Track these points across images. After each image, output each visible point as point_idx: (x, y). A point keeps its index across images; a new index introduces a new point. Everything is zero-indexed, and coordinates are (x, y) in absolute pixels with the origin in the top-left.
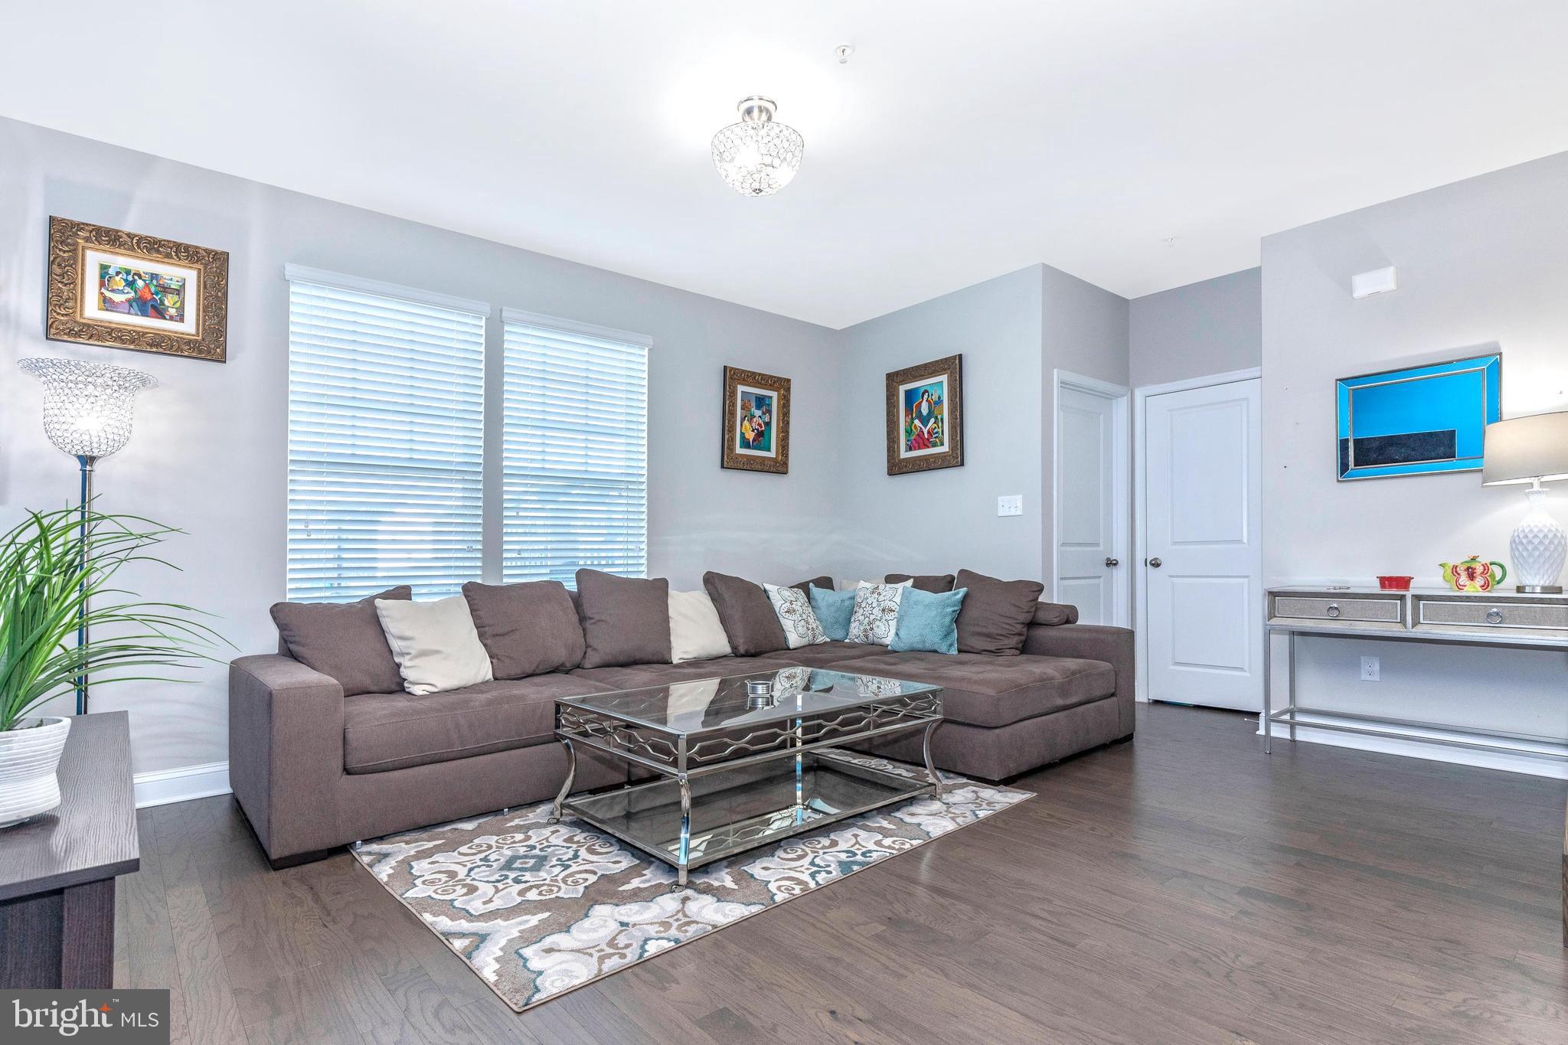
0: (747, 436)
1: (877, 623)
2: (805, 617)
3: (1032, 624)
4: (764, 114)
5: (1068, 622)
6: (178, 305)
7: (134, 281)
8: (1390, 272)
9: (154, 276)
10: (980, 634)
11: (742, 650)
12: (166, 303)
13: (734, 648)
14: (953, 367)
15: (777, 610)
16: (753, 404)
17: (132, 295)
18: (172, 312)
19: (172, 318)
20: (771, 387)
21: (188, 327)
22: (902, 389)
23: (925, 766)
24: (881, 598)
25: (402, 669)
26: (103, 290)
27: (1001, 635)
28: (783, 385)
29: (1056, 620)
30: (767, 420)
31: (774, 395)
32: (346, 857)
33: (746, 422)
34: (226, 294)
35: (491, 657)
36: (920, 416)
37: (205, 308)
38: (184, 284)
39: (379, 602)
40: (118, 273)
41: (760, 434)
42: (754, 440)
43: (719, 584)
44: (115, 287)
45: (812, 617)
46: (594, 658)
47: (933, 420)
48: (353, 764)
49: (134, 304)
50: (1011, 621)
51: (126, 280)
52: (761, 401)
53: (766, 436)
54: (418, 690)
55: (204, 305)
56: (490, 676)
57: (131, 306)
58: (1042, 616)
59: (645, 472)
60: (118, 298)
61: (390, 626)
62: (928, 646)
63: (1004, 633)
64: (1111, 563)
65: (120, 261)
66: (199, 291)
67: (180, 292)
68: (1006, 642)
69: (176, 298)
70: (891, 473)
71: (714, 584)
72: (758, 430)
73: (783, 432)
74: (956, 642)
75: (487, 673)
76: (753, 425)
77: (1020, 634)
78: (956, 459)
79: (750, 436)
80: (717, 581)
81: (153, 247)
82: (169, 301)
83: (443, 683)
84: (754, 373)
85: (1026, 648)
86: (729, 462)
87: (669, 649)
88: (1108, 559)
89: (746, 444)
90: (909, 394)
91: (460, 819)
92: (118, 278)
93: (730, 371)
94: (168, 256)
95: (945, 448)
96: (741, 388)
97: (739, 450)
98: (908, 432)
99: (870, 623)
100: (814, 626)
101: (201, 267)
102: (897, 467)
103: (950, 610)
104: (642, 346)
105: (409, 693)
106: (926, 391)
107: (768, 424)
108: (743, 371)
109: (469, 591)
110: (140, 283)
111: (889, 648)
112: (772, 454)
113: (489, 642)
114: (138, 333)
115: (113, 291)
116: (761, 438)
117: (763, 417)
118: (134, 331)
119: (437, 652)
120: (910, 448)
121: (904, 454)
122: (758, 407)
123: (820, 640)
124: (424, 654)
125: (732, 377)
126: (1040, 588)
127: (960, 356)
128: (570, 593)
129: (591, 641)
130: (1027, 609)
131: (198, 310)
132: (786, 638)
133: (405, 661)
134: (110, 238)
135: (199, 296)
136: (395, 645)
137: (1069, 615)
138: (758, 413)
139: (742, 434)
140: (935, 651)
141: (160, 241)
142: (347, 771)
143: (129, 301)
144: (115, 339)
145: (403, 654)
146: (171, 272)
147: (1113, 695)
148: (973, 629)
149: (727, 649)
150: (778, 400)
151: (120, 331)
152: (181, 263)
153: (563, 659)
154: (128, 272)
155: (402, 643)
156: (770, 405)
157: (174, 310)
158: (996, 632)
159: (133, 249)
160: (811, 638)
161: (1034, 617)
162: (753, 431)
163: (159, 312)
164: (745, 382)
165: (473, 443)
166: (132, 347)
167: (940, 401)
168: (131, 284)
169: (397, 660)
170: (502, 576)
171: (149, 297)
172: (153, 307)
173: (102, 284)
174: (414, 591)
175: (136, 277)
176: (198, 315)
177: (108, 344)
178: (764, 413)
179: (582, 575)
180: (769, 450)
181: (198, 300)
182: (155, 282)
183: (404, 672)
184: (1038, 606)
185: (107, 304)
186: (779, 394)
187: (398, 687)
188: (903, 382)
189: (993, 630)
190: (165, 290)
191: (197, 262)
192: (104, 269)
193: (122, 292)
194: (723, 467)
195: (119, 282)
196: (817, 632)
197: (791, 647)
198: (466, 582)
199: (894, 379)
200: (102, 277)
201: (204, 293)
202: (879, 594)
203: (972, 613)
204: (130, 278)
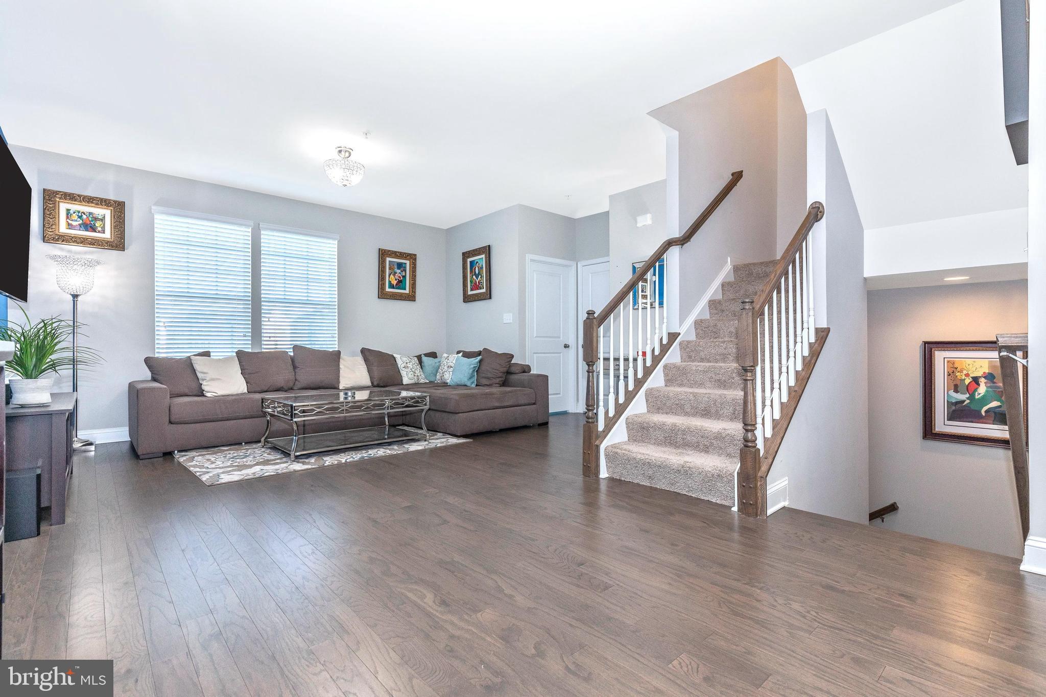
0: (392, 283)
1: (445, 373)
2: (413, 370)
3: (509, 373)
4: (347, 153)
5: (524, 372)
6: (102, 226)
7: (82, 216)
8: (649, 216)
9: (90, 213)
10: (485, 378)
11: (375, 383)
12: (97, 225)
13: (372, 383)
14: (487, 250)
15: (399, 366)
16: (396, 267)
17: (81, 222)
18: (99, 229)
19: (99, 232)
20: (406, 258)
21: (107, 235)
22: (469, 260)
23: (422, 429)
24: (448, 361)
25: (202, 386)
26: (68, 220)
27: (493, 378)
28: (412, 258)
29: (517, 371)
30: (404, 274)
31: (408, 262)
32: (169, 457)
33: (392, 276)
34: (124, 221)
35: (247, 383)
36: (475, 274)
37: (115, 226)
38: (105, 216)
39: (193, 358)
40: (74, 213)
41: (400, 282)
42: (396, 285)
43: (367, 353)
44: (73, 219)
45: (418, 370)
46: (298, 385)
47: (480, 276)
48: (173, 419)
49: (82, 226)
50: (497, 371)
51: (78, 216)
52: (400, 266)
53: (403, 283)
54: (208, 395)
55: (114, 226)
56: (246, 391)
57: (80, 227)
58: (513, 369)
59: (336, 300)
60: (74, 223)
61: (198, 367)
62: (463, 383)
63: (494, 376)
64: (566, 346)
65: (75, 207)
66: (111, 220)
67: (103, 219)
68: (494, 380)
69: (101, 223)
70: (464, 301)
71: (366, 354)
72: (398, 279)
73: (412, 281)
74: (475, 381)
75: (244, 389)
76: (396, 277)
77: (501, 377)
78: (488, 296)
79: (394, 282)
80: (366, 352)
81: (90, 200)
82: (98, 224)
83: (220, 392)
84: (395, 252)
85: (504, 384)
86: (382, 295)
87: (339, 382)
88: (565, 344)
89: (391, 286)
90: (471, 262)
91: (223, 446)
92: (74, 215)
93: (382, 251)
94: (97, 204)
95: (484, 290)
96: (388, 259)
97: (388, 289)
98: (471, 282)
99: (443, 373)
100: (419, 374)
101: (112, 208)
102: (467, 299)
103: (472, 366)
104: (334, 239)
105: (205, 396)
106: (477, 262)
107: (404, 277)
108: (390, 251)
109: (239, 354)
110: (84, 217)
111: (448, 384)
112: (407, 291)
113: (246, 376)
114: (84, 238)
115: (72, 220)
116: (400, 283)
117: (401, 273)
118: (82, 238)
119: (219, 379)
120: (472, 290)
121: (470, 293)
122: (399, 268)
123: (422, 381)
124: (213, 380)
125: (383, 254)
126: (512, 356)
127: (489, 246)
128: (290, 356)
129: (298, 377)
130: (504, 366)
131: (111, 228)
132: (402, 380)
133: (204, 383)
134: (71, 197)
135: (111, 221)
136: (200, 375)
137: (526, 369)
138: (398, 271)
139: (390, 282)
140: (466, 385)
141: (93, 198)
142: (170, 422)
143: (79, 225)
144: (74, 242)
145: (203, 380)
146: (99, 211)
147: (534, 404)
148: (483, 375)
149: (369, 384)
150: (410, 264)
151: (76, 238)
152: (103, 207)
153: (282, 385)
154: (79, 212)
155: (202, 375)
156: (405, 267)
157: (100, 228)
158: (491, 376)
159: (80, 201)
160: (416, 380)
161: (508, 370)
162: (396, 280)
163: (94, 229)
164: (390, 256)
165: (246, 286)
166: (81, 245)
167: (482, 268)
168: (80, 217)
169: (201, 382)
170: (261, 348)
171: (88, 222)
172: (91, 227)
173: (67, 218)
174: (212, 354)
175: (82, 214)
176: (111, 230)
177: (70, 244)
178: (402, 271)
179: (296, 348)
180: (405, 289)
181: (111, 223)
182: (91, 216)
183: (204, 387)
184: (510, 365)
185: (70, 226)
186: (410, 262)
187: (201, 393)
188: (469, 257)
189: (489, 375)
190: (96, 219)
191: (110, 206)
192: (68, 210)
193: (76, 221)
194: (379, 298)
195: (75, 217)
196: (420, 377)
197: (404, 384)
198: (236, 350)
199: (466, 255)
200: (67, 214)
201: (114, 220)
202: (448, 359)
203: (483, 368)
204: (80, 214)
